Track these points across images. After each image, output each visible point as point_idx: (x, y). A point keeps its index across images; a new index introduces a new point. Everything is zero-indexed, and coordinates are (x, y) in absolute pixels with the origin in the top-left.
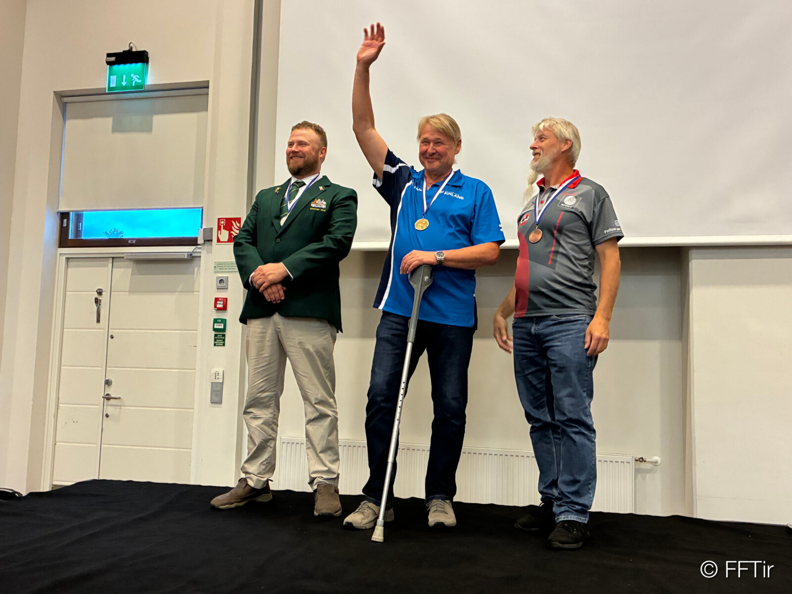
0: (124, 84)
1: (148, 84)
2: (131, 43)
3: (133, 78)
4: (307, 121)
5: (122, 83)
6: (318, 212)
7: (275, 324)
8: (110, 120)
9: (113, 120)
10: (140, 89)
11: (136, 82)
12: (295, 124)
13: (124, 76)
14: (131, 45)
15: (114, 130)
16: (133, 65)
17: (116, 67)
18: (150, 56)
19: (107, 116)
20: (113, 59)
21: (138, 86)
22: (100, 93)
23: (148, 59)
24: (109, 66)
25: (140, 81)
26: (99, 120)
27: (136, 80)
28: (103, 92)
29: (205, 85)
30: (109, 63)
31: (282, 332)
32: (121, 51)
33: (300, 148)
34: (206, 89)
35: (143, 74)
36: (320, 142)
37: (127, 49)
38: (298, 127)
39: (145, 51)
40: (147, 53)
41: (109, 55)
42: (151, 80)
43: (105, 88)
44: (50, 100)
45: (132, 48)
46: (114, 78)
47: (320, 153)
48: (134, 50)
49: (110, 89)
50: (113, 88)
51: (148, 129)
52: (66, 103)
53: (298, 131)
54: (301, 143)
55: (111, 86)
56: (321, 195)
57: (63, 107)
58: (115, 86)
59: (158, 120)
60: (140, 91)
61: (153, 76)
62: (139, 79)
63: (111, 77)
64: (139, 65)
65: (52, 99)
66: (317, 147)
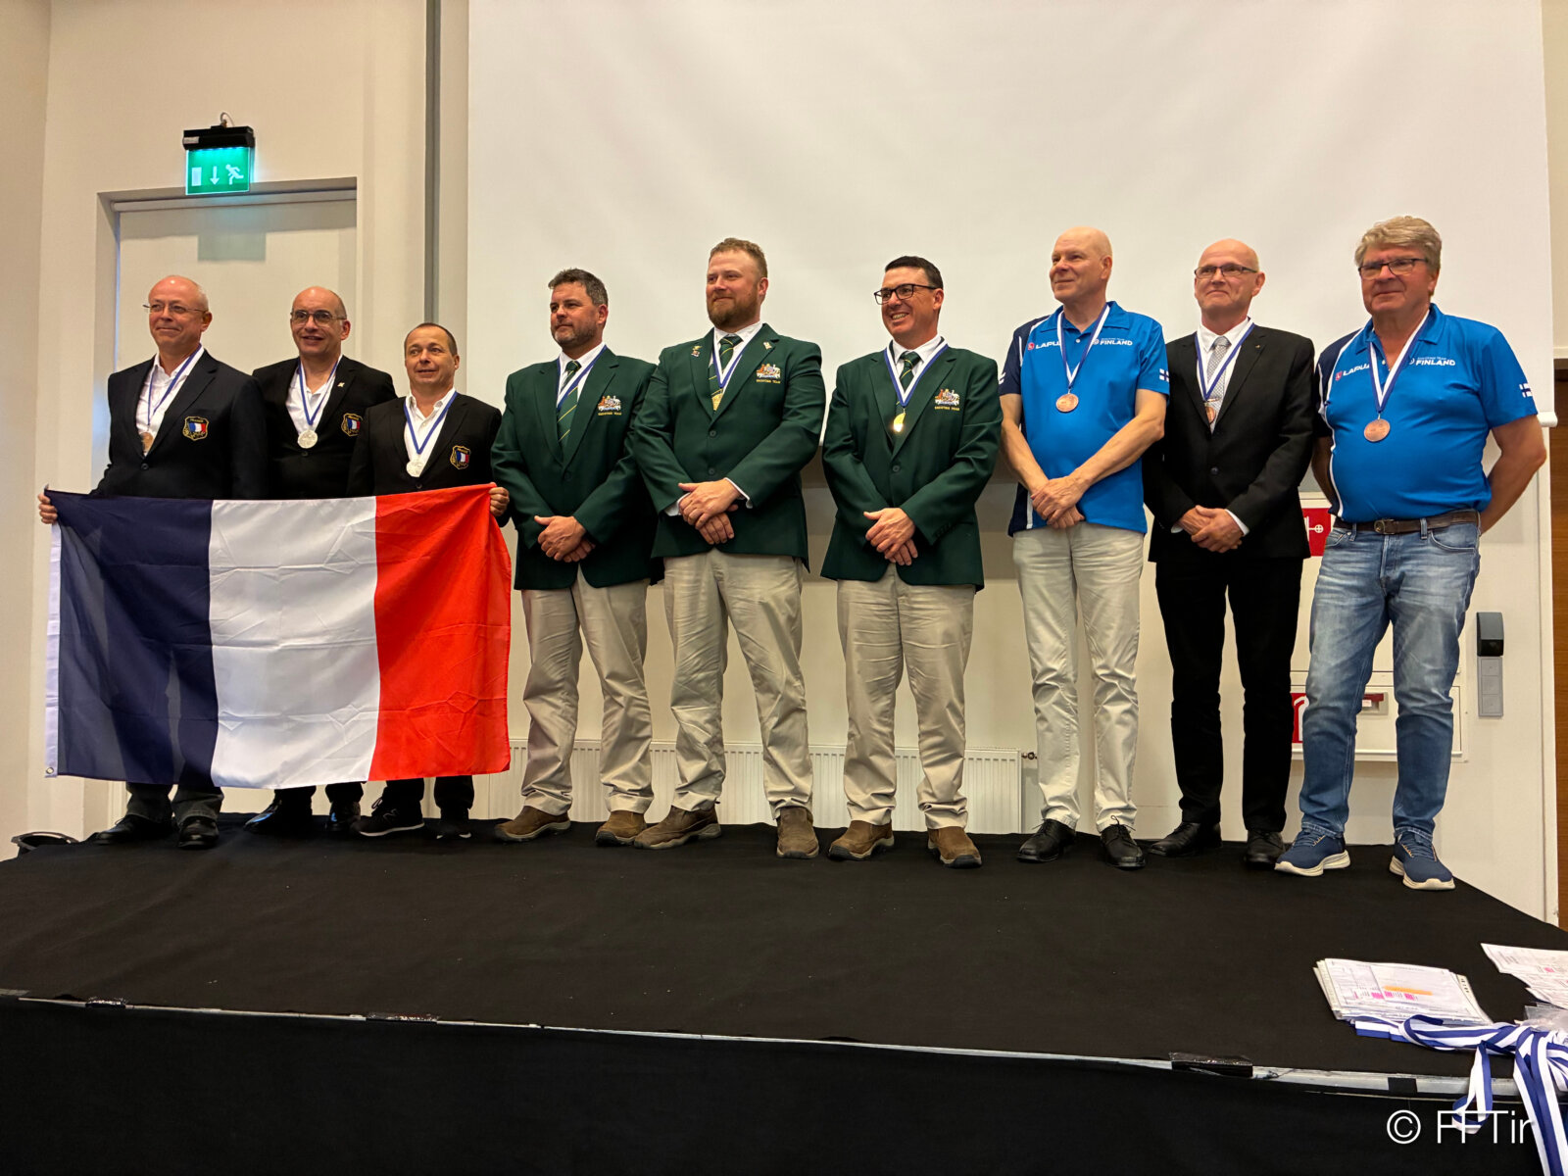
0: (215, 181)
1: (256, 181)
2: (223, 114)
3: (228, 172)
4: (732, 237)
5: (212, 180)
6: (770, 386)
7: (714, 566)
8: (193, 242)
9: (200, 241)
10: (241, 190)
11: (234, 179)
12: (715, 245)
13: (215, 169)
14: (225, 117)
15: (201, 258)
16: (230, 150)
17: (200, 154)
18: (256, 135)
19: (190, 234)
20: (195, 140)
21: (238, 185)
22: (174, 195)
23: (253, 139)
24: (188, 151)
25: (242, 177)
26: (178, 242)
27: (235, 174)
28: (180, 194)
29: (352, 185)
30: (187, 146)
31: (726, 579)
32: (209, 127)
33: (728, 283)
34: (352, 192)
35: (246, 167)
36: (758, 270)
37: (218, 123)
38: (720, 248)
39: (247, 127)
40: (252, 130)
41: (188, 134)
42: (258, 176)
43: (184, 188)
44: (93, 205)
45: (225, 122)
46: (197, 171)
47: (759, 287)
48: (229, 125)
49: (192, 189)
50: (197, 189)
51: (260, 257)
52: (120, 212)
53: (720, 256)
54: (729, 275)
55: (193, 185)
56: (768, 358)
57: (115, 218)
58: (199, 184)
59: (273, 240)
60: (243, 193)
61: (262, 168)
62: (240, 174)
63: (193, 169)
64: (240, 150)
65: (95, 206)
66: (753, 277)
